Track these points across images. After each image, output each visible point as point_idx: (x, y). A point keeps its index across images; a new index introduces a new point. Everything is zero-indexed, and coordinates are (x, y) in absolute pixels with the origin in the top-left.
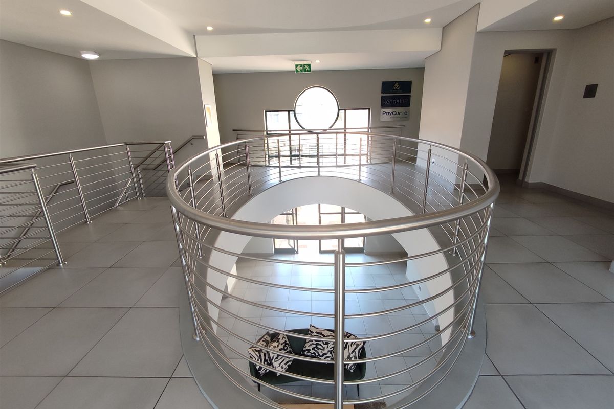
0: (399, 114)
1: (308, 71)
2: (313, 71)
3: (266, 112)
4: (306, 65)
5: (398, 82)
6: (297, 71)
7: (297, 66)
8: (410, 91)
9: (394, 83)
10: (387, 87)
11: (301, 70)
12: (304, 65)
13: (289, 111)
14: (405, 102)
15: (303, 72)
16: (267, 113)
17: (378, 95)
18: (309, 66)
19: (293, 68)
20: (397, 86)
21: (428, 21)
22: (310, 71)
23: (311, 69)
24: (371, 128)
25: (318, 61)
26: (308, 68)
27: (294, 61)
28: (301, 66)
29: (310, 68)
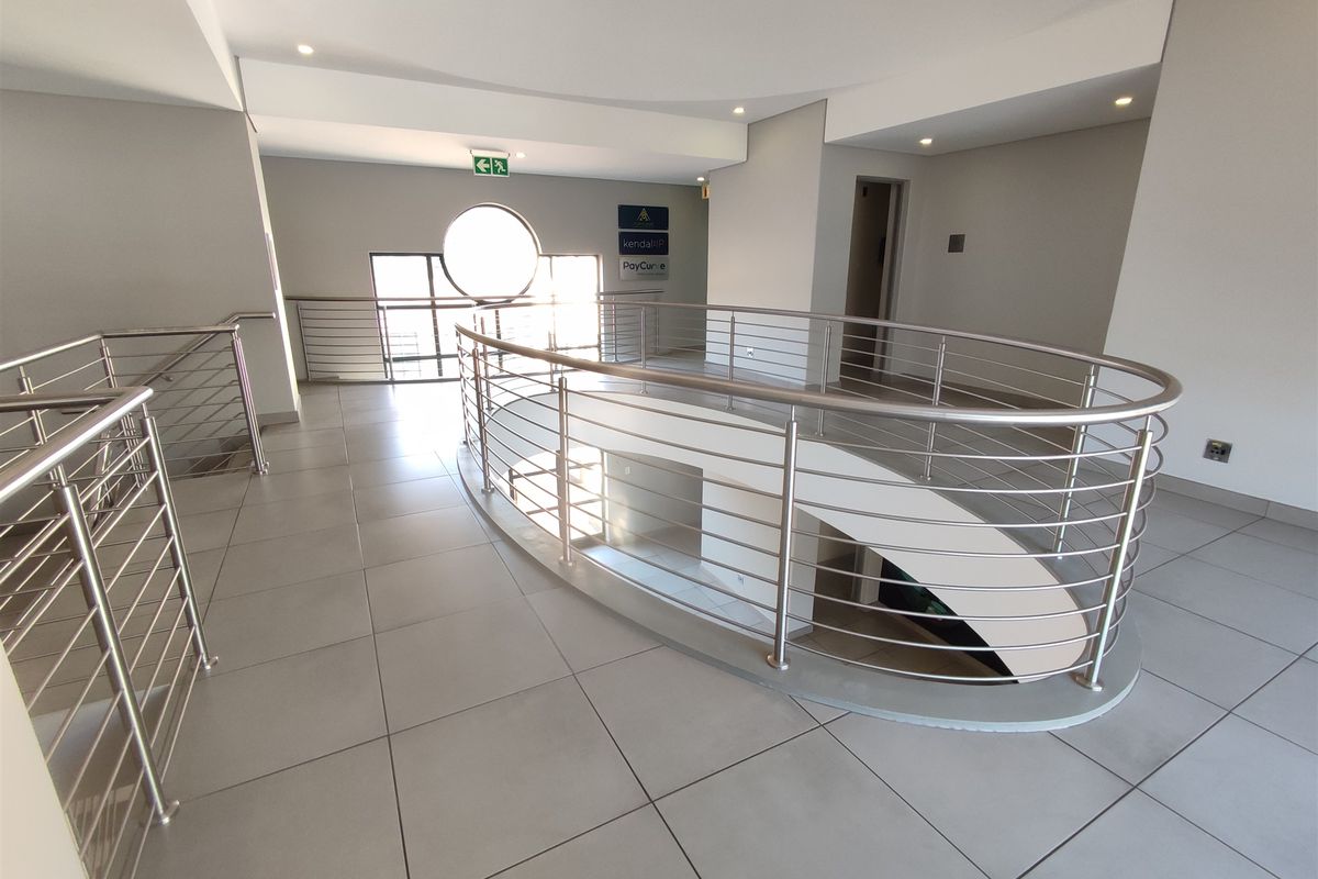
0: (651, 267)
1: (502, 173)
2: (513, 174)
3: (372, 255)
4: (499, 160)
5: (647, 208)
6: (478, 170)
7: (477, 160)
8: (666, 227)
9: (639, 209)
10: (628, 215)
11: (488, 171)
12: (493, 159)
13: (429, 256)
14: (660, 246)
15: (492, 175)
16: (374, 257)
17: (613, 230)
18: (504, 162)
19: (470, 164)
20: (644, 214)
21: (739, 111)
22: (506, 173)
23: (509, 167)
24: (602, 294)
25: (521, 155)
26: (501, 167)
27: (472, 147)
28: (487, 160)
29: (505, 166)
